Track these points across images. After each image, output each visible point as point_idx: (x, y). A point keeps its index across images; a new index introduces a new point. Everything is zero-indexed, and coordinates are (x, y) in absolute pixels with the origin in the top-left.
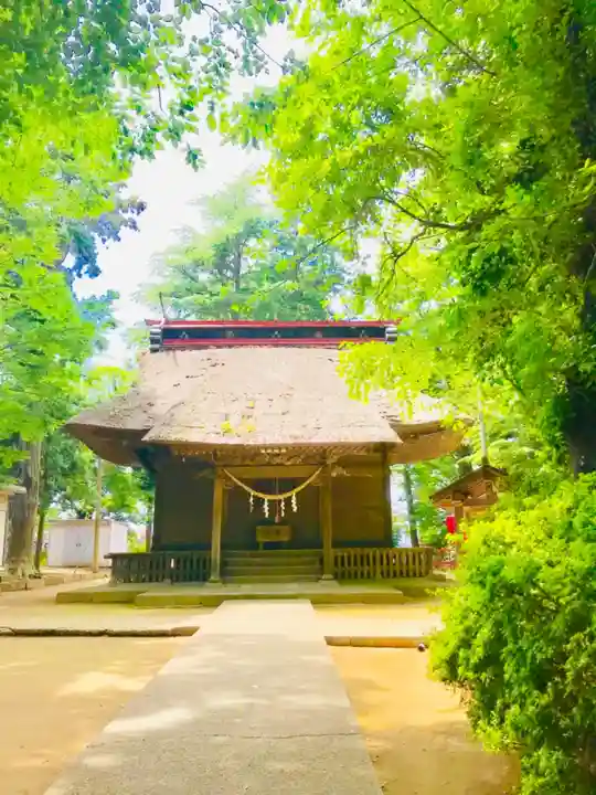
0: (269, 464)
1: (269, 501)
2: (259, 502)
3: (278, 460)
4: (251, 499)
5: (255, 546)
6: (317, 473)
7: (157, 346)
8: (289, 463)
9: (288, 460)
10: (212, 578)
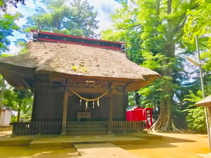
0: (88, 87)
1: (88, 102)
2: (84, 102)
3: (92, 85)
4: (81, 101)
5: (76, 120)
6: (107, 91)
7: (36, 39)
8: (96, 87)
9: (96, 85)
10: (62, 133)
